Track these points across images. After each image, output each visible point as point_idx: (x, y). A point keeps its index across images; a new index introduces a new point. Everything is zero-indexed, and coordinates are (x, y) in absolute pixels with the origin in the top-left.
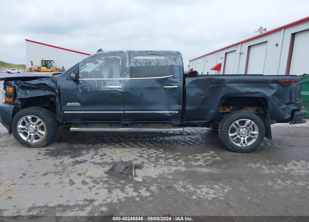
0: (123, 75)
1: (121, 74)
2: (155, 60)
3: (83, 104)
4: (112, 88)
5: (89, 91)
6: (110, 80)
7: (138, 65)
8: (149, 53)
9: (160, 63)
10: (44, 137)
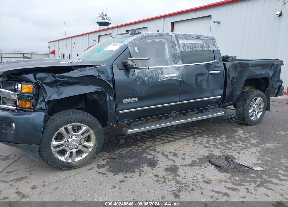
0: (176, 62)
1: (174, 60)
2: (199, 45)
3: (141, 98)
4: (172, 77)
5: (147, 82)
6: (166, 68)
7: (187, 50)
8: (192, 36)
9: (203, 47)
10: (92, 150)
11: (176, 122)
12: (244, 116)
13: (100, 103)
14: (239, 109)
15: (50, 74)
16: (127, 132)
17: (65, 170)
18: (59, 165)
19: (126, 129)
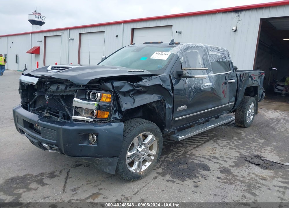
0: (209, 71)
2: (220, 56)
3: (189, 106)
5: (194, 90)
7: (214, 61)
8: (216, 48)
9: (223, 59)
10: (154, 159)
11: (209, 127)
12: (243, 120)
13: (157, 111)
14: (239, 114)
15: (127, 83)
16: (178, 139)
17: (134, 181)
18: (131, 176)
19: (176, 136)
